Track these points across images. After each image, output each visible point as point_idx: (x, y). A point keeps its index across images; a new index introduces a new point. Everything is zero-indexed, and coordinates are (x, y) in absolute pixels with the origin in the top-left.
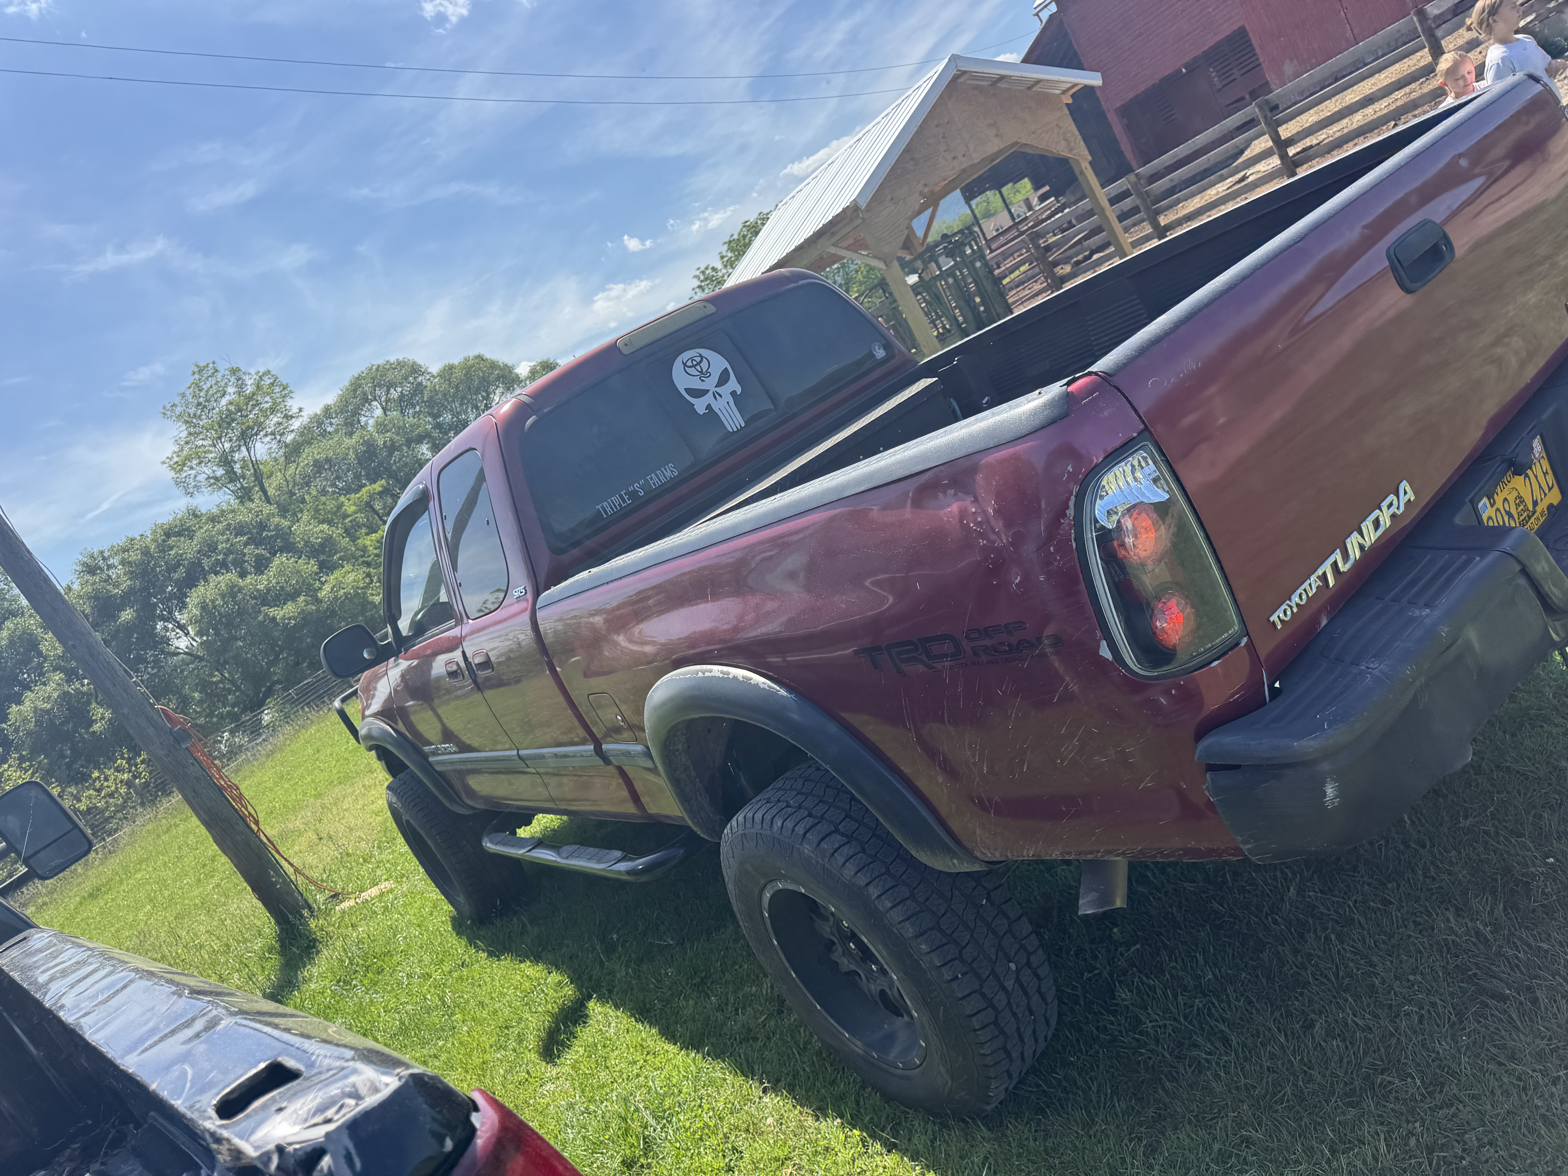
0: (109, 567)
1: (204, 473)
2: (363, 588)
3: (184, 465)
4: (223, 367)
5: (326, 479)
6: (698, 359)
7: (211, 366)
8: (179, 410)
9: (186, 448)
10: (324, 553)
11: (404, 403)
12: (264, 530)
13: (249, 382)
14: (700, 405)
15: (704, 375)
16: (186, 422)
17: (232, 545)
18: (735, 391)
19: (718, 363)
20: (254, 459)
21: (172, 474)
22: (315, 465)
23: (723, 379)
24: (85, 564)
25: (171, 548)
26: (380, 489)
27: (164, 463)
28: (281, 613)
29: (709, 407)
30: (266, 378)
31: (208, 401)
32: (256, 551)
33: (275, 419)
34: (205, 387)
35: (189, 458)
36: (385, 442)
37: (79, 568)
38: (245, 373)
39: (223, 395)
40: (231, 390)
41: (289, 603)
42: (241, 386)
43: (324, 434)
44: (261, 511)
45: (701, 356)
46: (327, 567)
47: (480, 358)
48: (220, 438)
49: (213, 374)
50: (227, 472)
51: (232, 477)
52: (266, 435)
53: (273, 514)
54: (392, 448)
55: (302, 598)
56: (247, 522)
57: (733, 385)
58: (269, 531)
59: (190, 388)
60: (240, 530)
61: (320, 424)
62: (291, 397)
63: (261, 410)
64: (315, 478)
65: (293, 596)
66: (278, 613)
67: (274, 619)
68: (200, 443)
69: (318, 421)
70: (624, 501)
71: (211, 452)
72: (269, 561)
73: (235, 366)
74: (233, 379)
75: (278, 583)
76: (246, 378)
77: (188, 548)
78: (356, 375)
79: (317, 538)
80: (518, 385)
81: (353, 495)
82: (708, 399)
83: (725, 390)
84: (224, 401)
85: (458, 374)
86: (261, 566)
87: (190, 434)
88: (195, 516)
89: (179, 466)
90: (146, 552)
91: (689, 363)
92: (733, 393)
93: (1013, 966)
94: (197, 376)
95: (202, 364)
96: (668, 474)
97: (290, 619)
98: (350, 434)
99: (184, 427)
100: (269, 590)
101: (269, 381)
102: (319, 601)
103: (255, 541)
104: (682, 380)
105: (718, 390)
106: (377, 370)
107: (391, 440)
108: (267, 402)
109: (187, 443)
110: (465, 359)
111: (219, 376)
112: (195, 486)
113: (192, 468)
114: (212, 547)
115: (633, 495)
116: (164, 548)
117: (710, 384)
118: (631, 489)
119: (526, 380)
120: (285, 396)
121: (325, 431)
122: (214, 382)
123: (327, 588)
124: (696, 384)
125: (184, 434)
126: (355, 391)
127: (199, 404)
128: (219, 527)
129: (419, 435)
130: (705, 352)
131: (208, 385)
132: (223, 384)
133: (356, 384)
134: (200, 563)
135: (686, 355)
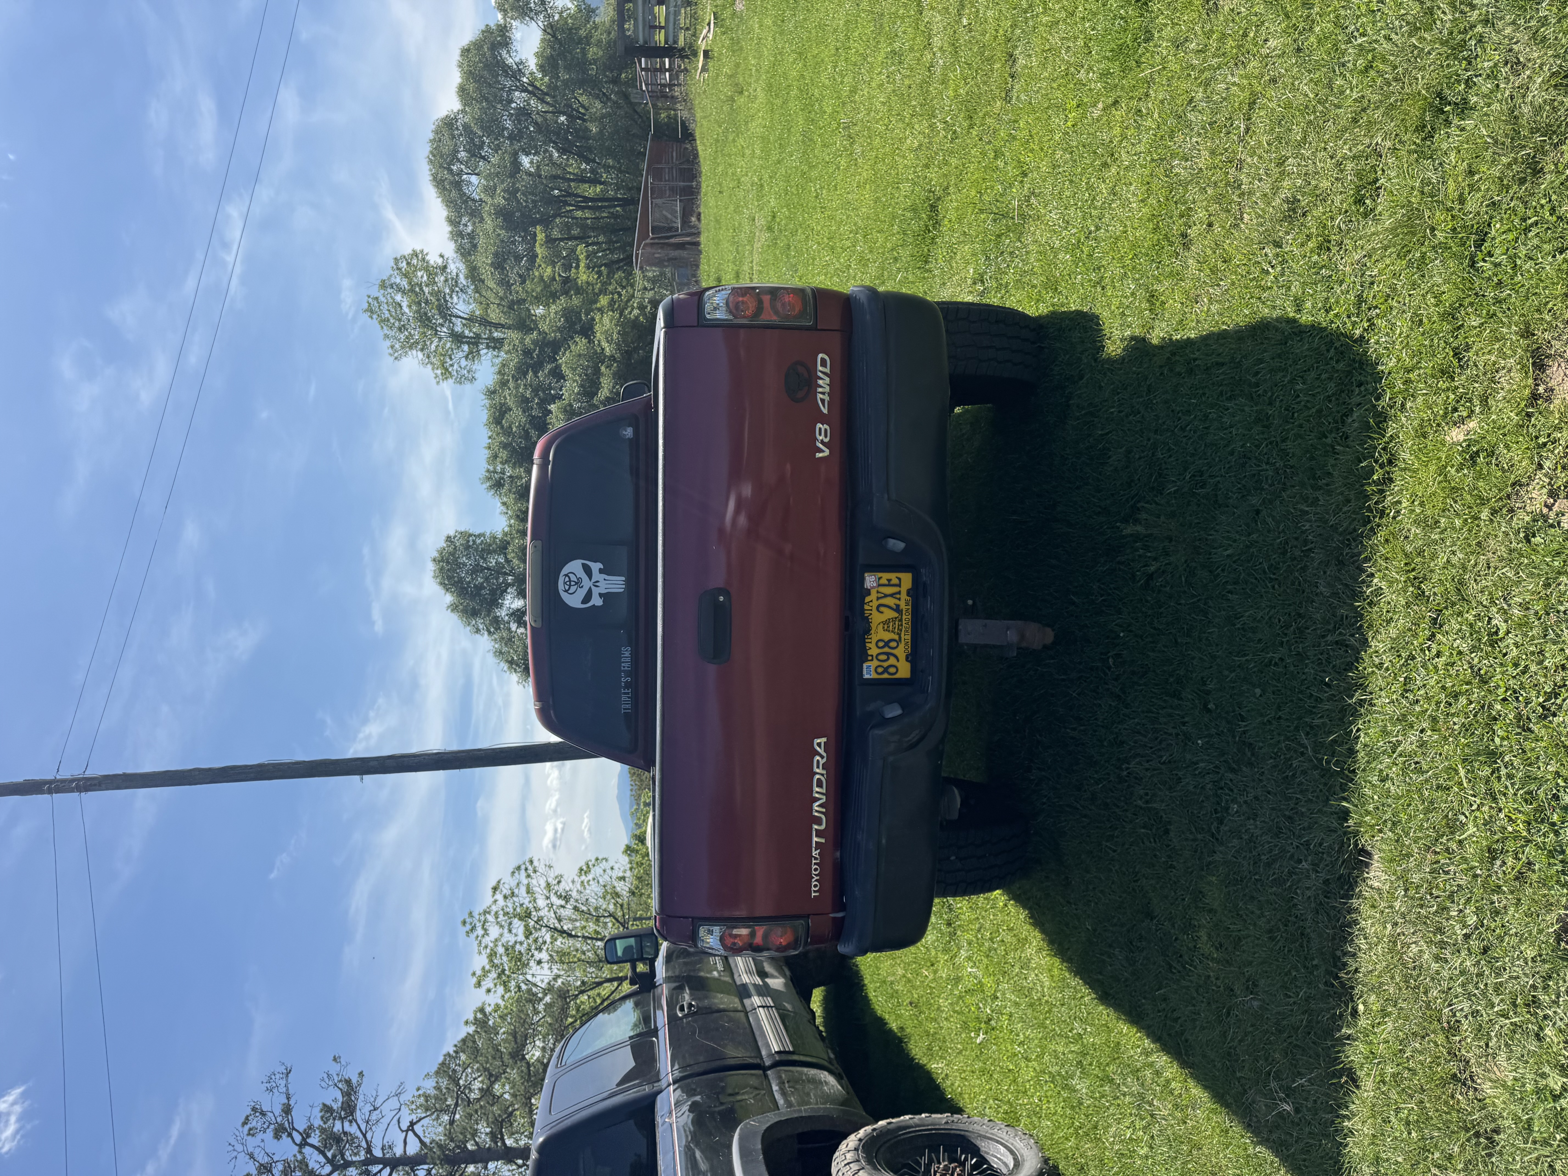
0: (503, 472)
1: (460, 358)
2: (620, 317)
3: (447, 370)
4: (376, 292)
5: (512, 268)
6: (567, 579)
7: (370, 300)
8: (397, 346)
9: (434, 360)
10: (575, 324)
11: (475, 151)
12: (531, 354)
13: (398, 280)
14: (596, 601)
15: (579, 583)
16: (411, 348)
17: (531, 386)
18: (600, 569)
19: (575, 567)
20: (466, 316)
21: (450, 381)
22: (496, 268)
23: (588, 571)
24: (491, 487)
25: (510, 427)
26: (544, 235)
27: (438, 383)
28: (606, 390)
29: (601, 595)
30: (401, 265)
31: (400, 320)
32: (546, 371)
33: (440, 279)
34: (387, 315)
35: (443, 363)
36: (504, 197)
37: (493, 492)
38: (389, 279)
39: (401, 307)
40: (398, 298)
41: (601, 380)
42: (400, 289)
43: (472, 236)
44: (514, 345)
45: (566, 575)
46: (587, 331)
47: (465, 52)
48: (437, 331)
49: (378, 303)
50: (468, 343)
51: (475, 342)
52: (451, 297)
53: (522, 338)
54: (512, 193)
55: (603, 369)
56: (518, 362)
57: (596, 567)
58: (535, 351)
59: (382, 327)
60: (521, 372)
61: (460, 235)
62: (427, 254)
63: (427, 286)
64: (507, 276)
65: (597, 372)
66: (604, 392)
67: (607, 399)
68: (433, 347)
69: (457, 235)
70: (628, 693)
71: (445, 344)
72: (558, 367)
73: (378, 282)
74: (390, 290)
75: (580, 376)
76: (393, 280)
77: (517, 417)
78: (431, 178)
79: (560, 320)
80: (507, 31)
81: (538, 261)
82: (596, 592)
83: (596, 575)
84: (406, 309)
85: (471, 87)
86: (558, 374)
87: (422, 350)
88: (494, 392)
89: (446, 373)
90: (505, 446)
91: (567, 587)
92: (601, 571)
93: (953, 858)
94: (375, 316)
95: (366, 306)
96: (627, 654)
97: (614, 387)
98: (482, 220)
99: (414, 352)
100: (582, 386)
101: (404, 264)
102: (612, 358)
103: (537, 367)
104: (574, 600)
105: (593, 580)
106: (434, 156)
107: (504, 191)
108: (422, 277)
109: (428, 357)
110: (460, 66)
111: (382, 299)
112: (468, 372)
113: (452, 365)
114: (524, 402)
115: (628, 685)
116: (508, 432)
117: (587, 583)
118: (623, 684)
119: (505, 20)
120: (424, 259)
121: (469, 234)
122: (386, 306)
123: (605, 344)
124: (582, 593)
125: (420, 355)
126: (445, 189)
127: (400, 329)
128: (511, 384)
129: (512, 163)
130: (565, 571)
131: (387, 312)
132: (390, 300)
133: (439, 183)
134: (533, 417)
135: (561, 586)
